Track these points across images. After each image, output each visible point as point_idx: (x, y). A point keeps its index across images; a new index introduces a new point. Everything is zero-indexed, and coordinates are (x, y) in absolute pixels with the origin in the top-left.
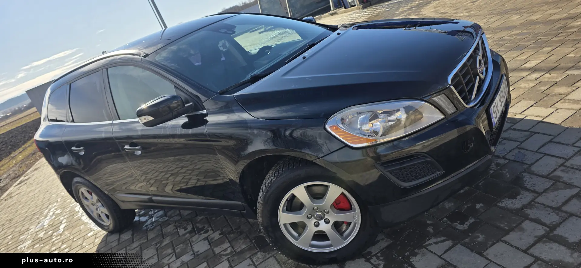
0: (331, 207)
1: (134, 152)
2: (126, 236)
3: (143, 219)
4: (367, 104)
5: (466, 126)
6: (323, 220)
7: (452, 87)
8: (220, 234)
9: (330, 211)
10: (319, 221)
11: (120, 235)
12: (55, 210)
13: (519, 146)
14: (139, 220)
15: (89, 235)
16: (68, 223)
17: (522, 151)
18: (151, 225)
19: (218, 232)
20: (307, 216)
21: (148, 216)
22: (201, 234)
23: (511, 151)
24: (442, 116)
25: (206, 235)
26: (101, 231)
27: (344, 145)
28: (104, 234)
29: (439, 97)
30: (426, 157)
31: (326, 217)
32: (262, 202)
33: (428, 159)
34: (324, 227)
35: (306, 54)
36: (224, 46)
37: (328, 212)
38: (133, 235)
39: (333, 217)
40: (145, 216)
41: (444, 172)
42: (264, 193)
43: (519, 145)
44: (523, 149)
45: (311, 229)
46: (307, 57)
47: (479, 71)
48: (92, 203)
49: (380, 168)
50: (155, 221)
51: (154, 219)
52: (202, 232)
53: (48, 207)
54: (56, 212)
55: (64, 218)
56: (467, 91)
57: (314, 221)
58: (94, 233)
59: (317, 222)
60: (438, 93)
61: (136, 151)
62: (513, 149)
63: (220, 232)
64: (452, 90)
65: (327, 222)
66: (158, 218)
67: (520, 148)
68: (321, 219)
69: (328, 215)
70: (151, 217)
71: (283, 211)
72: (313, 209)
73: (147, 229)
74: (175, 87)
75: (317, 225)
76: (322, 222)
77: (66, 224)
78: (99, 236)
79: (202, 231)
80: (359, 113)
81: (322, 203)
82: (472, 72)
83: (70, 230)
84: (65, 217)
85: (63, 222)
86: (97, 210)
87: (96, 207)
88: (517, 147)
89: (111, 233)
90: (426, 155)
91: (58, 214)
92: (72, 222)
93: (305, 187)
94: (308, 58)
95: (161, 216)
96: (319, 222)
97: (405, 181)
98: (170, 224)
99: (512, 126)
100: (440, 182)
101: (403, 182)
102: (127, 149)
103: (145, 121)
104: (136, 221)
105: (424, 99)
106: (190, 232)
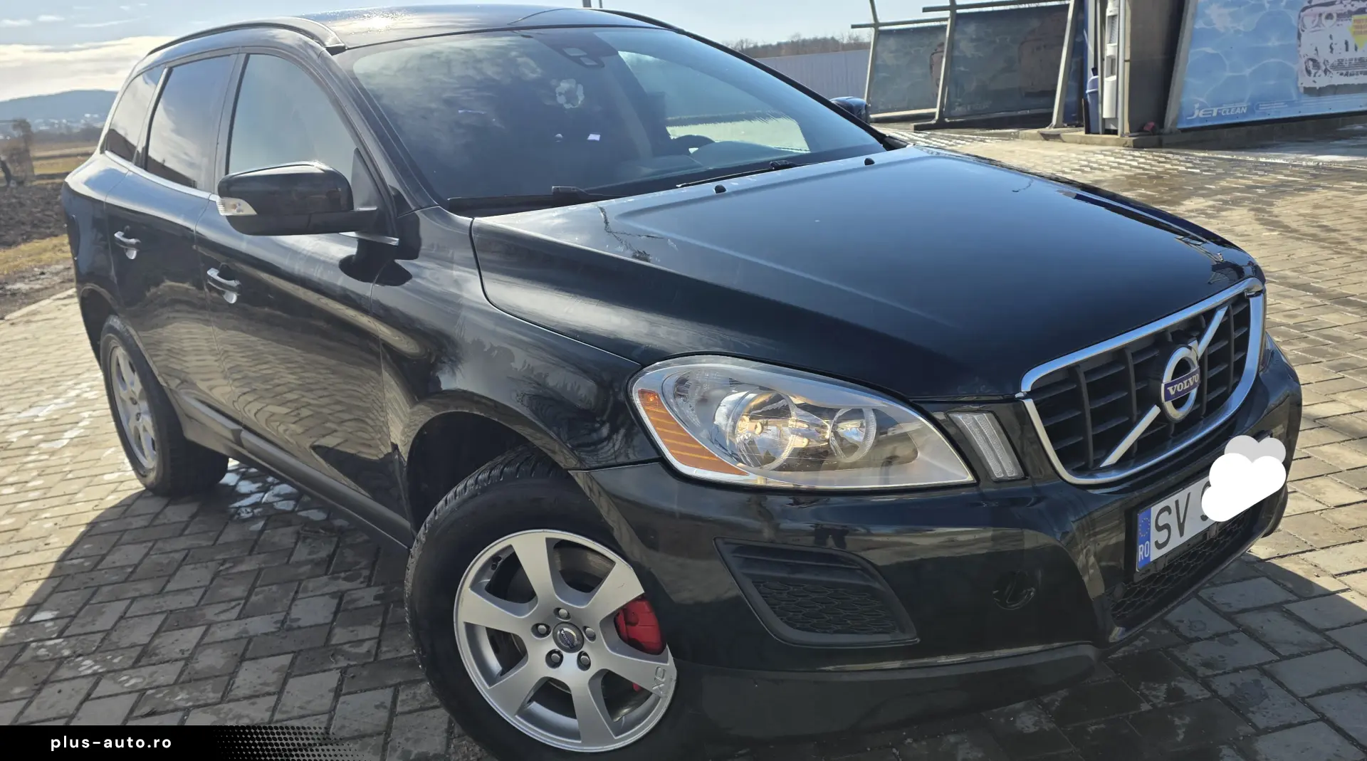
0: (604, 623)
1: (223, 293)
2: (178, 513)
3: (245, 487)
4: (763, 364)
5: (1027, 532)
6: (576, 654)
7: (1030, 405)
8: (376, 598)
9: (600, 635)
10: (564, 653)
11: (167, 505)
12: (88, 389)
13: (1266, 667)
14: (235, 486)
15: (107, 477)
16: (88, 432)
17: (1266, 682)
18: (249, 510)
19: (375, 591)
20: (537, 625)
21: (259, 485)
22: (338, 578)
23: (1236, 670)
24: (969, 478)
25: (345, 585)
26: (133, 480)
27: (657, 456)
28: (138, 488)
29: (976, 417)
30: (872, 576)
31: (585, 649)
32: (423, 539)
33: (877, 585)
34: (570, 673)
35: (731, 184)
36: (570, 96)
37: (593, 638)
38: (193, 517)
39: (604, 657)
40: (254, 482)
41: (918, 640)
42: (437, 517)
43: (1270, 662)
44: (1273, 678)
45: (536, 667)
46: (727, 191)
47: (1167, 392)
48: (133, 396)
49: (729, 557)
50: (265, 503)
51: (267, 497)
52: (343, 575)
53: (79, 374)
54: (85, 395)
55: (90, 417)
56: (1090, 433)
57: (550, 645)
58: (119, 476)
59: (559, 653)
60: (981, 405)
61: (227, 291)
62: (1244, 669)
63: (382, 592)
64: (1026, 413)
65: (584, 665)
66: (277, 499)
67: (1265, 673)
68: (572, 649)
69: (591, 647)
70: (265, 490)
71: (475, 586)
72: (559, 609)
73: (232, 516)
74: (357, 151)
75: (554, 660)
76: (570, 659)
77: (82, 430)
78: (126, 488)
79: (345, 571)
80: (734, 383)
81: (582, 605)
82: (1134, 388)
83: (81, 449)
84: (94, 414)
85: (81, 424)
86: (138, 420)
87: (138, 411)
88: (1259, 667)
89: (152, 490)
90: (876, 573)
91: (86, 399)
92: (97, 432)
93: (548, 540)
94: (729, 195)
95: (286, 497)
96: (562, 656)
97: (791, 623)
98: (289, 524)
99: (1288, 602)
100: (897, 664)
101: (786, 622)
102: (210, 277)
103: (233, 212)
104: (226, 486)
105: (923, 406)
106: (317, 564)
